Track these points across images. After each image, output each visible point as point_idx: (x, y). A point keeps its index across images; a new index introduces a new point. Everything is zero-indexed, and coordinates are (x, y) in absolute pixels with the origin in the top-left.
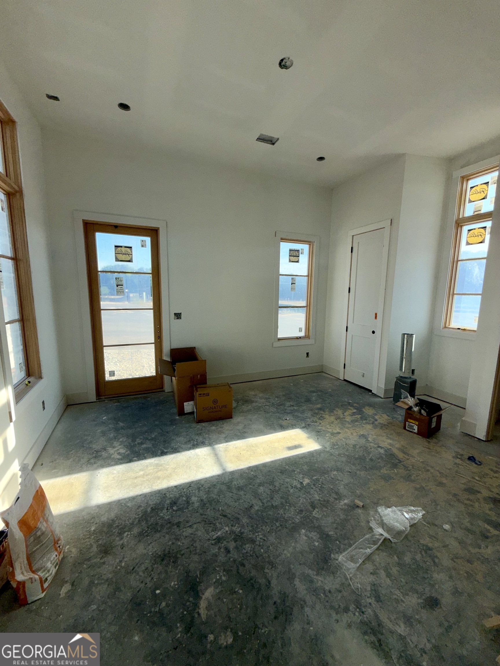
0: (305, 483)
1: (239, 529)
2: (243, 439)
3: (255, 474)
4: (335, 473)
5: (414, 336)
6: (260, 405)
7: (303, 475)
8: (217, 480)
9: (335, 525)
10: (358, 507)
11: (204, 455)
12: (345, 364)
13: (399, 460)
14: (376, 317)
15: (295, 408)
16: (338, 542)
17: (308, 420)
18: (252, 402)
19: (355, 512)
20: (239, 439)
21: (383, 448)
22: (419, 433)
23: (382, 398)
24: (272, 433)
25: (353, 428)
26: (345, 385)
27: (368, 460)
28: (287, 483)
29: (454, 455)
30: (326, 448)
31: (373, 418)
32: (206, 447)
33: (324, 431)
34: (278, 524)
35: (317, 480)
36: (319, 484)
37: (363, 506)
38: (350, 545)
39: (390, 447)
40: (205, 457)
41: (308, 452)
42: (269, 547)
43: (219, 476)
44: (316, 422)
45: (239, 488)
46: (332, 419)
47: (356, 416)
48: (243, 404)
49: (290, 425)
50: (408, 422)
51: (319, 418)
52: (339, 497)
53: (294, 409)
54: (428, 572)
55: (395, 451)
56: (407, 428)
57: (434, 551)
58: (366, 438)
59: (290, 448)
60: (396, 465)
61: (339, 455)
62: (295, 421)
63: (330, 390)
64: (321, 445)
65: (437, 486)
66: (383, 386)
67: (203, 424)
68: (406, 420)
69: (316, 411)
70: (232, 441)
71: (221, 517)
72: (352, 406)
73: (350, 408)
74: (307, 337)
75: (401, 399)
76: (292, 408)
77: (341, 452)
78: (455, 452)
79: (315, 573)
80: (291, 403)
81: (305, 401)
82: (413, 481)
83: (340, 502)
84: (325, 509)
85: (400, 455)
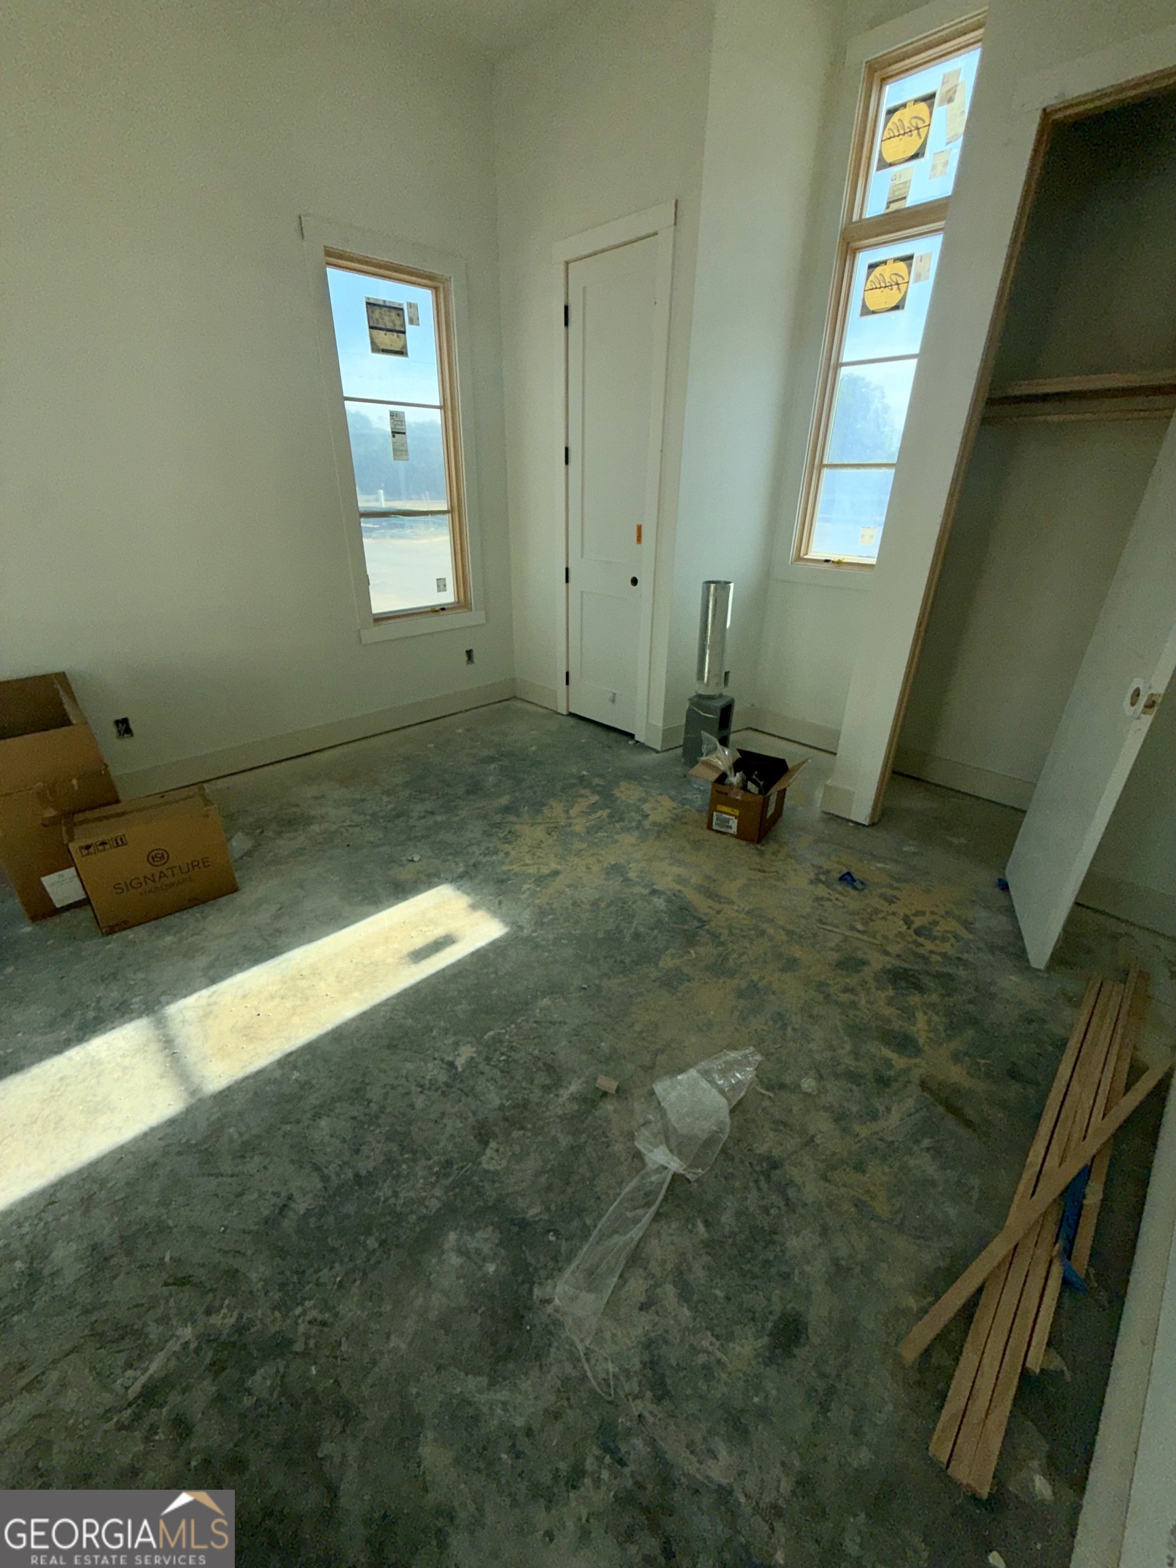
0: (460, 1063)
1: (235, 1314)
2: (271, 956)
3: (303, 1079)
4: (546, 1002)
5: (732, 585)
6: (334, 828)
7: (455, 1034)
8: (162, 1143)
9: (543, 1179)
10: (605, 1094)
11: (123, 1056)
12: (567, 674)
13: (700, 920)
14: (639, 539)
15: (439, 818)
16: (552, 1238)
17: (475, 848)
18: (308, 821)
19: (597, 1113)
20: (256, 961)
21: (663, 893)
22: (742, 835)
23: (657, 752)
24: (367, 915)
25: (592, 852)
26: (572, 726)
27: (628, 939)
28: (406, 1077)
29: (812, 876)
30: (521, 928)
31: (639, 810)
32: (132, 1020)
33: (516, 874)
34: (372, 1243)
35: (498, 1040)
36: (502, 1054)
37: (618, 1090)
38: (586, 1233)
39: (679, 887)
40: (127, 1062)
41: (473, 954)
42: (340, 1344)
43: (172, 1122)
44: (496, 852)
45: (245, 1150)
46: (539, 833)
47: (600, 813)
48: (279, 834)
49: (423, 877)
50: (717, 811)
51: (505, 838)
52: (556, 1075)
53: (436, 822)
54: (776, 1237)
55: (691, 896)
56: (714, 827)
57: (787, 1166)
58: (622, 875)
59: (418, 955)
60: (695, 935)
61: (556, 942)
62: (437, 862)
63: (534, 748)
64: (506, 924)
65: (782, 970)
66: (659, 723)
67: (130, 934)
68: (712, 809)
69: (498, 818)
70: (231, 976)
71: (166, 1290)
72: (589, 786)
73: (583, 792)
74: (462, 604)
75: (702, 755)
76: (430, 820)
77: (562, 930)
78: (813, 866)
79: (484, 1380)
80: (429, 805)
81: (468, 792)
82: (732, 974)
83: (557, 1095)
84: (516, 1134)
85: (702, 905)
